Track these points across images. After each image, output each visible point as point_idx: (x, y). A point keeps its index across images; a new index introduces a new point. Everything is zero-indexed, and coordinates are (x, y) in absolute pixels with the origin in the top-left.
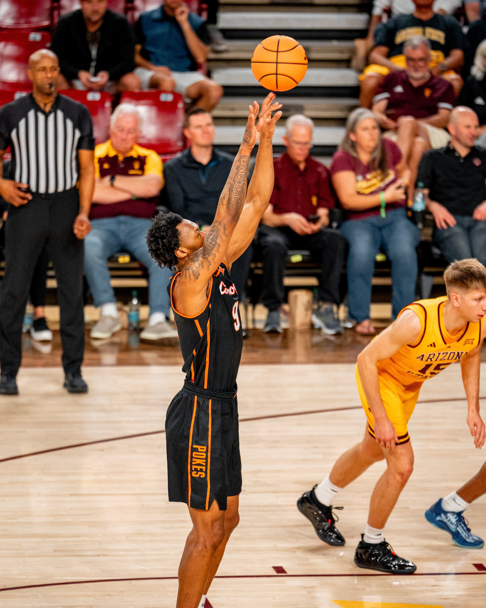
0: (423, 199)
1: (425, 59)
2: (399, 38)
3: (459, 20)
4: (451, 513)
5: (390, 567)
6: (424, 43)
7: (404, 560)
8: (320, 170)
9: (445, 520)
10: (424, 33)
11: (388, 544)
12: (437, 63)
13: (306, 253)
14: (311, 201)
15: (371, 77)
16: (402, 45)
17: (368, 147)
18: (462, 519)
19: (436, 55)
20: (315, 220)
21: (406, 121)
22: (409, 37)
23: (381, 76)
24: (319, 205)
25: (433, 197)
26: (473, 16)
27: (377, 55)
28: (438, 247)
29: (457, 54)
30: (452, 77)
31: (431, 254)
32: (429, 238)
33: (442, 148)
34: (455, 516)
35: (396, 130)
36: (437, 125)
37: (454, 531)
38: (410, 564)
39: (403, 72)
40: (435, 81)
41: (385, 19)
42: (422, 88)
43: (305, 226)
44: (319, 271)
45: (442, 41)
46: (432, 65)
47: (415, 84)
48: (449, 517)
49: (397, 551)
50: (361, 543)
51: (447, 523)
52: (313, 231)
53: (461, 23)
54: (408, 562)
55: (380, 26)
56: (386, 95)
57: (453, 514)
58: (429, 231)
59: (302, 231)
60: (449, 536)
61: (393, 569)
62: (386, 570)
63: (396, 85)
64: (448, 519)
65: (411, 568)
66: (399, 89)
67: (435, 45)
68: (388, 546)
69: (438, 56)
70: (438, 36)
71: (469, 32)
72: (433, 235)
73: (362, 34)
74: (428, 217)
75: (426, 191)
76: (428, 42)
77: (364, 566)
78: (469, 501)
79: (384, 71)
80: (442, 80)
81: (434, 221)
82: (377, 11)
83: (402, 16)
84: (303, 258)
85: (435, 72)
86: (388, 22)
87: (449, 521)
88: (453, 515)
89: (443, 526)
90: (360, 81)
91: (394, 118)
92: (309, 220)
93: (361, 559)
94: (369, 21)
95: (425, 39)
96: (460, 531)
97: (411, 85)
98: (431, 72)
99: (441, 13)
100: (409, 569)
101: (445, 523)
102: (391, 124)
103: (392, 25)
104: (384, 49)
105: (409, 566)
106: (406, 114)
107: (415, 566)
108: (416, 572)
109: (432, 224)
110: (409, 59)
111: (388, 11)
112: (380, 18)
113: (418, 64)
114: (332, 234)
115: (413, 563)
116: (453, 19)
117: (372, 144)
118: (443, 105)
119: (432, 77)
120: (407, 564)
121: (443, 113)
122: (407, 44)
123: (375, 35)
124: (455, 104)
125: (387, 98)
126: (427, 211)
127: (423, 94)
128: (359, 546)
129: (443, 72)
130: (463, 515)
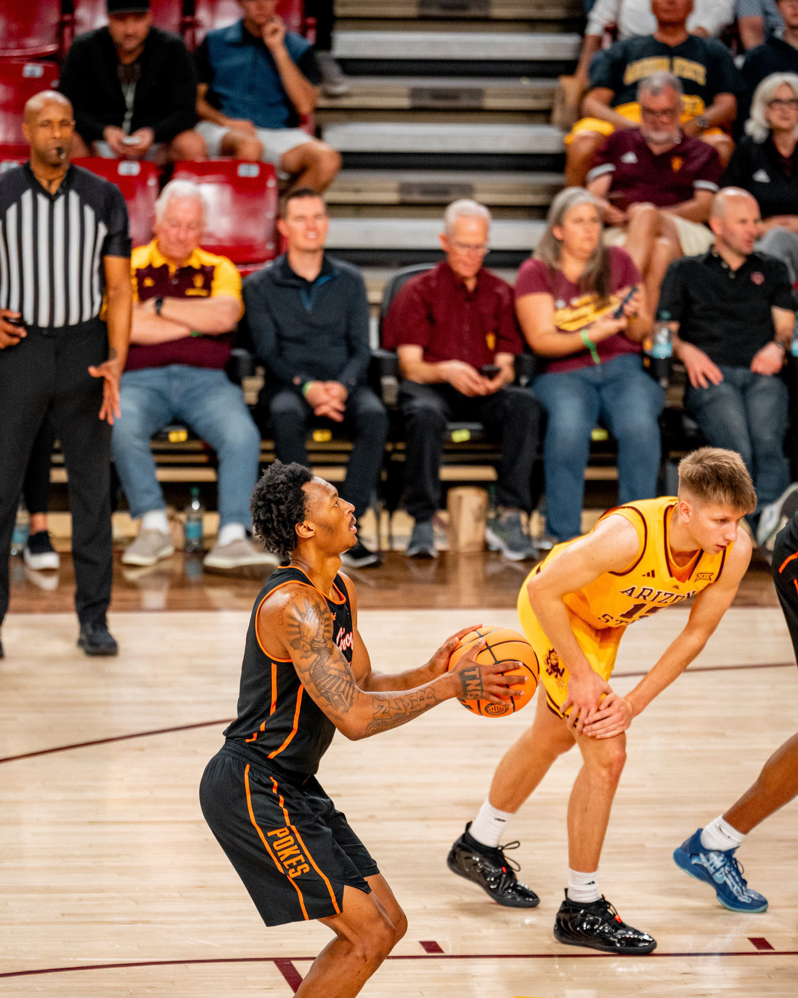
0: (669, 339)
1: (672, 111)
2: (632, 74)
3: (729, 45)
4: (715, 853)
5: (613, 943)
6: (670, 84)
7: (636, 932)
8: (500, 290)
9: (706, 865)
10: (671, 67)
11: (610, 904)
12: (693, 115)
13: (477, 426)
14: (485, 342)
15: (584, 138)
16: (635, 85)
17: (582, 250)
18: (734, 862)
19: (691, 104)
20: (492, 375)
21: (642, 211)
22: (646, 73)
23: (600, 136)
24: (499, 349)
25: (685, 335)
26: (751, 40)
27: (593, 102)
28: (694, 418)
29: (725, 102)
30: (716, 138)
31: (682, 429)
32: (679, 403)
33: (700, 256)
34: (721, 858)
35: (625, 224)
36: (691, 217)
37: (720, 882)
38: (646, 937)
39: (637, 130)
40: (689, 145)
41: (607, 44)
42: (667, 156)
43: (476, 382)
44: (498, 456)
45: (701, 80)
46: (684, 119)
47: (657, 150)
48: (712, 858)
49: (624, 916)
50: (564, 903)
51: (708, 868)
52: (488, 391)
53: (732, 52)
54: (643, 934)
55: (600, 55)
56: (609, 168)
57: (718, 853)
58: (679, 392)
59: (471, 389)
60: (711, 890)
61: (618, 945)
62: (607, 947)
63: (624, 151)
64: (711, 862)
65: (647, 944)
66: (630, 158)
67: (689, 87)
68: (609, 908)
69: (695, 104)
70: (695, 71)
71: (746, 64)
72: (686, 399)
73: (568, 67)
74: (677, 368)
75: (674, 326)
76: (678, 82)
77: (571, 941)
78: (745, 832)
79: (606, 129)
80: (700, 144)
81: (686, 375)
82: (594, 29)
83: (637, 38)
84: (472, 436)
85: (689, 131)
86: (612, 49)
87: (711, 865)
88: (718, 856)
89: (703, 874)
90: (566, 145)
91: (622, 205)
92: (481, 373)
93: (564, 928)
94: (580, 47)
95: (673, 77)
96: (729, 883)
97: (649, 151)
98: (682, 131)
99: (698, 33)
100: (644, 946)
101: (705, 869)
102: (617, 215)
103: (619, 54)
104: (606, 93)
105: (645, 941)
106: (641, 200)
107: (653, 940)
108: (655, 951)
109: (683, 379)
110: (647, 111)
111: (613, 30)
112: (599, 41)
113: (660, 119)
114: (520, 396)
115: (651, 936)
116: (720, 44)
117: (588, 246)
118: (702, 184)
119: (685, 138)
120: (641, 938)
121: (701, 197)
122: (644, 84)
123: (591, 70)
124: (722, 184)
125: (610, 173)
126: (675, 359)
127: (669, 166)
128: (562, 909)
129: (702, 130)
130: (734, 856)
